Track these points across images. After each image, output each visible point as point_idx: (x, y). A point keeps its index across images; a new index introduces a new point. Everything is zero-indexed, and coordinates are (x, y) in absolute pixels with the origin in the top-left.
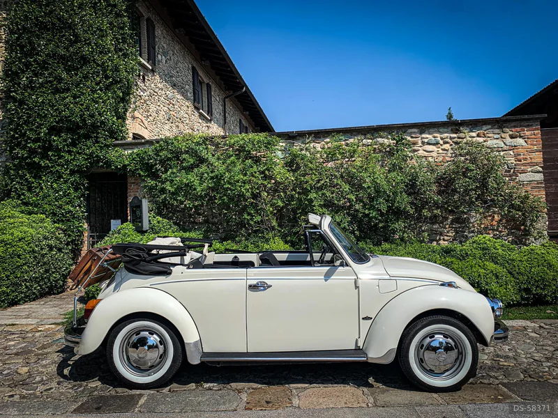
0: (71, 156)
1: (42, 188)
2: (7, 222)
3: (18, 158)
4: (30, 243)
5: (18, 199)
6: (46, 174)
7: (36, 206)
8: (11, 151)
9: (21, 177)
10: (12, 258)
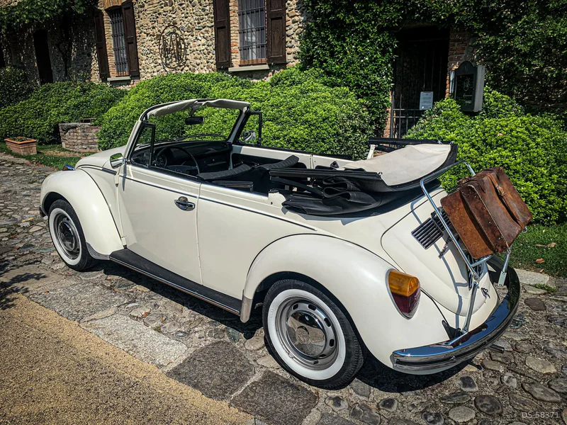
0: (381, 6)
1: (345, 53)
2: (309, 96)
3: (320, 15)
4: (333, 125)
5: (320, 67)
6: (351, 34)
7: (339, 76)
8: (313, 7)
9: (324, 39)
10: (317, 142)
